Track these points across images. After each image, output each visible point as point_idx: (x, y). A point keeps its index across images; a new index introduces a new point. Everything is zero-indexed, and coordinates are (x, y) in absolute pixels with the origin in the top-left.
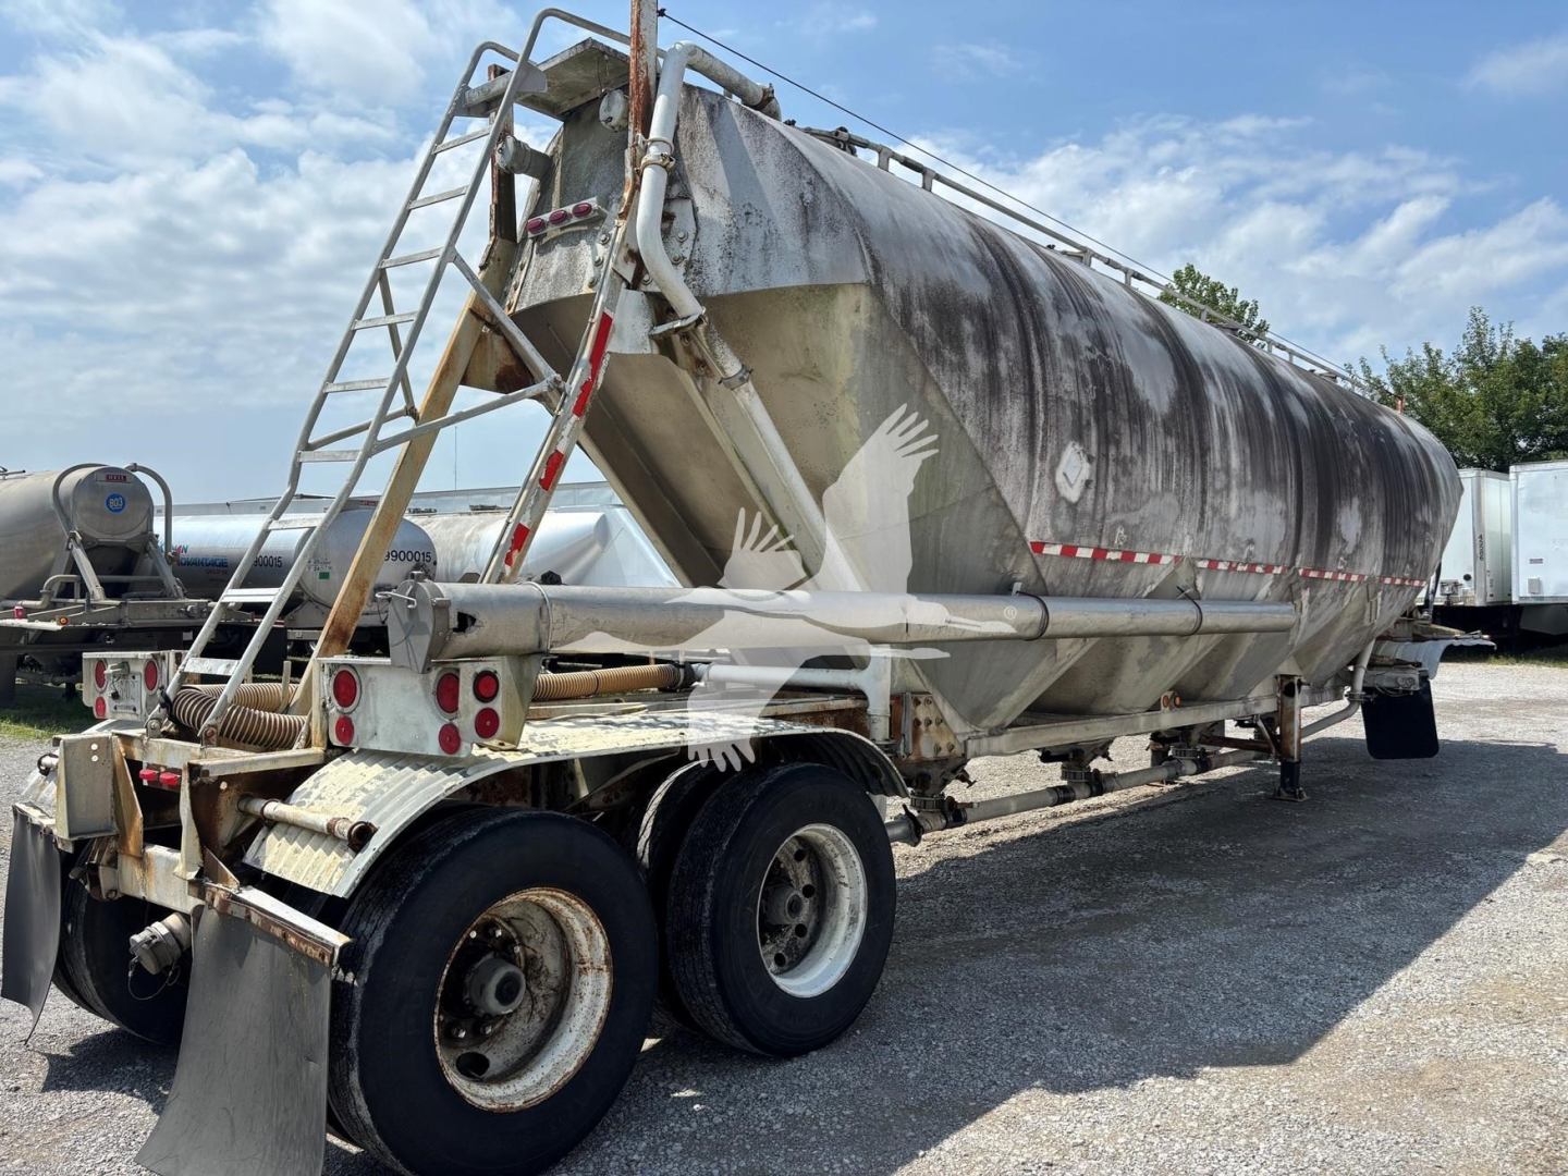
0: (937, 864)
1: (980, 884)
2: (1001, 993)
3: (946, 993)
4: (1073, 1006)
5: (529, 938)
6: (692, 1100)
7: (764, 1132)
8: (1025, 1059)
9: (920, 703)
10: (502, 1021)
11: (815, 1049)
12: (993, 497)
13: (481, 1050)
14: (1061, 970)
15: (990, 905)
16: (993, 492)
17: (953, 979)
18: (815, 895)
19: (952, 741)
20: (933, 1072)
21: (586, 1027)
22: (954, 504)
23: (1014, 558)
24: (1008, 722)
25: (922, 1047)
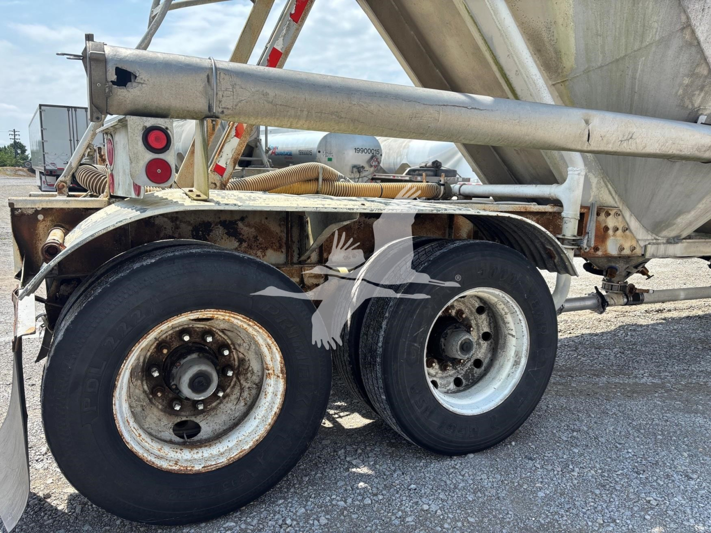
0: (620, 327)
1: (649, 343)
2: (642, 431)
3: (596, 423)
4: (706, 455)
5: (239, 345)
6: (362, 477)
7: (397, 522)
8: (649, 502)
9: (609, 214)
10: (218, 401)
11: (473, 452)
12: (688, 37)
13: (197, 420)
14: (700, 420)
15: (652, 359)
16: (688, 32)
17: (604, 412)
18: (492, 340)
19: (634, 243)
20: (561, 495)
21: (265, 417)
22: (651, 44)
23: (702, 94)
24: (685, 234)
25: (559, 469)
